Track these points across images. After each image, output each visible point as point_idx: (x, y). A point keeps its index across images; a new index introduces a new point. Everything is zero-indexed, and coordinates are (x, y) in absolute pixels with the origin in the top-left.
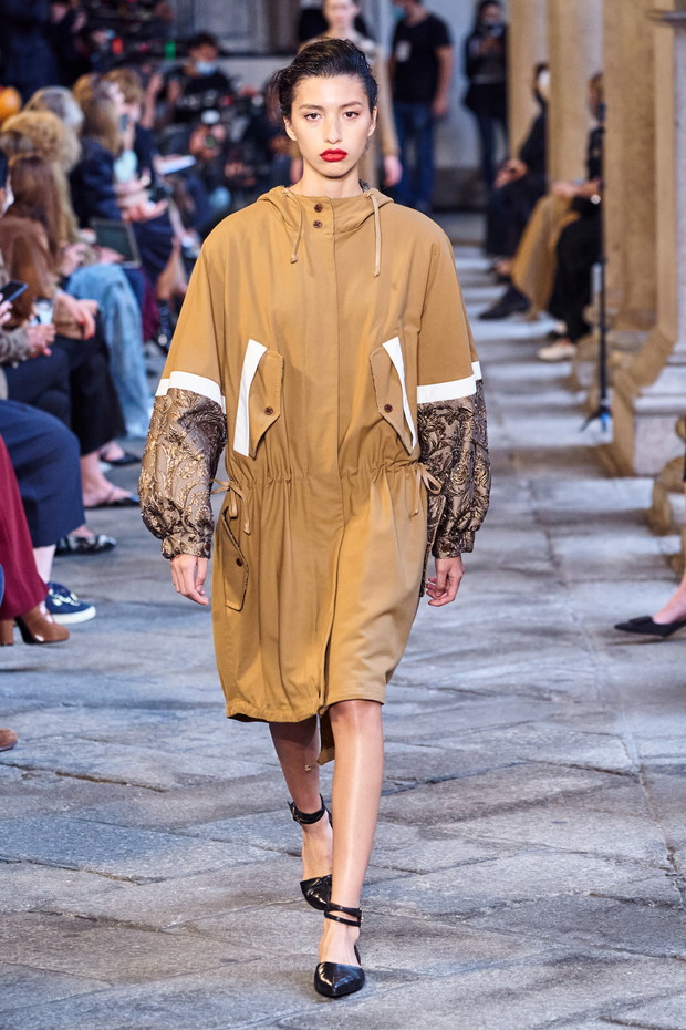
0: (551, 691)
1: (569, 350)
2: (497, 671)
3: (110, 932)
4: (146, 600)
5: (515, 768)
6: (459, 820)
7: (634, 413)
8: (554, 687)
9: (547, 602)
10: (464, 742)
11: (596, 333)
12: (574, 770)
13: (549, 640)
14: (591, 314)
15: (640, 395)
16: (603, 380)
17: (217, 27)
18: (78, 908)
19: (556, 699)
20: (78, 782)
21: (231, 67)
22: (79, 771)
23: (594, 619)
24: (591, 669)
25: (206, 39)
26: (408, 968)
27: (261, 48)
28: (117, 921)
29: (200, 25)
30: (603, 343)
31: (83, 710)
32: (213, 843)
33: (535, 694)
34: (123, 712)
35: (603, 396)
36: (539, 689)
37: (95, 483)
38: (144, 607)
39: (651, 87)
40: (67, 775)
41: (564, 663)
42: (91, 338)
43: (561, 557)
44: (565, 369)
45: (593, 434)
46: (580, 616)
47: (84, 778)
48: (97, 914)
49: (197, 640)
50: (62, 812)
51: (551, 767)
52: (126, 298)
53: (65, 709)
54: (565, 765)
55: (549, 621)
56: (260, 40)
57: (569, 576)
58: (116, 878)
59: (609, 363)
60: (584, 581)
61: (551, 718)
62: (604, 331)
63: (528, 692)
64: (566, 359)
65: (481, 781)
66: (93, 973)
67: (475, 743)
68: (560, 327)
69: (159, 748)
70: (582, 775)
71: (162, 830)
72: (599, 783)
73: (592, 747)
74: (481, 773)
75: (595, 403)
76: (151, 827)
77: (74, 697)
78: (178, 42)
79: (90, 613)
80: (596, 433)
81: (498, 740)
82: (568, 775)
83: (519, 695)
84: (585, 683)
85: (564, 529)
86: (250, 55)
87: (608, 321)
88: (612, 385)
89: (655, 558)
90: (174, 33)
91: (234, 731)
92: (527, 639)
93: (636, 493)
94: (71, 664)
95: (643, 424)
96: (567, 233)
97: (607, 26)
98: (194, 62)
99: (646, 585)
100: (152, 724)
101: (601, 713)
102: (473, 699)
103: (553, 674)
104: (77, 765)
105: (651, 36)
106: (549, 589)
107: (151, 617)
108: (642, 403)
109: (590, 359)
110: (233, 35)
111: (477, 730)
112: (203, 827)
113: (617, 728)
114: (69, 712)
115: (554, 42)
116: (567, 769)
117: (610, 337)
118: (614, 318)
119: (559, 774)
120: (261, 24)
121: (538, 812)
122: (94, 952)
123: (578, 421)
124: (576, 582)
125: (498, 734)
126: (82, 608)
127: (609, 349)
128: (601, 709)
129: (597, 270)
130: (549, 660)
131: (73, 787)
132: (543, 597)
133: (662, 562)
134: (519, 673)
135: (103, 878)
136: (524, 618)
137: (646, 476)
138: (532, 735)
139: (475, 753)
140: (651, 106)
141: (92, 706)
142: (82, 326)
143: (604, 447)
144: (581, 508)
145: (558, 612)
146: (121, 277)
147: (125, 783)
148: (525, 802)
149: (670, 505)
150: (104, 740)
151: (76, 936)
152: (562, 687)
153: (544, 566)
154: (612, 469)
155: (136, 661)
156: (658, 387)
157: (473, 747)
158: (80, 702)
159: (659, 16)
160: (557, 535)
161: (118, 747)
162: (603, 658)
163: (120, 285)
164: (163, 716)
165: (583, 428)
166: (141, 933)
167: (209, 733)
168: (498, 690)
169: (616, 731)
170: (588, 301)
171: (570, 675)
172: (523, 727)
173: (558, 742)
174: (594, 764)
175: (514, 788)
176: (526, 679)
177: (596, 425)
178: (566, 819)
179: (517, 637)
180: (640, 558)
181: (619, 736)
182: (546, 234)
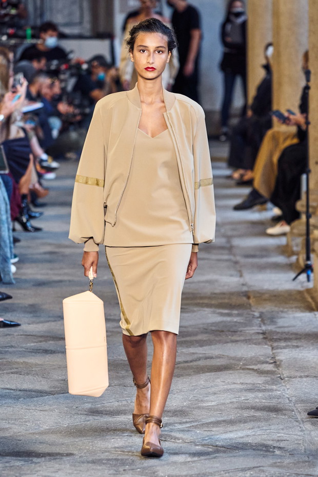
0: (274, 447)
1: (286, 228)
2: (240, 434)
4: (13, 387)
8: (276, 444)
9: (272, 390)
11: (304, 217)
13: (273, 415)
14: (300, 206)
16: (308, 248)
17: (58, 19)
19: (278, 452)
21: (67, 45)
23: (302, 401)
24: (300, 433)
27: (87, 33)
29: (47, 17)
30: (308, 224)
33: (264, 449)
35: (308, 258)
36: (267, 446)
38: (12, 391)
41: (283, 429)
43: (282, 361)
44: (283, 241)
45: (302, 283)
46: (293, 399)
49: (46, 413)
55: (273, 403)
56: (87, 27)
57: (285, 373)
59: (311, 237)
60: (295, 377)
61: (275, 465)
62: (308, 217)
63: (260, 448)
64: (284, 234)
75: (302, 263)
78: (33, 28)
83: (254, 449)
84: (296, 442)
85: (283, 344)
86: (80, 37)
87: (311, 210)
88: (314, 251)
90: (31, 22)
91: (70, 471)
92: (258, 414)
98: (44, 40)
100: (18, 466)
101: (306, 462)
102: (225, 451)
103: (275, 437)
106: (274, 382)
107: (17, 398)
109: (300, 235)
110: (67, 25)
115: (277, 30)
117: (312, 221)
118: (314, 208)
120: (87, 18)
123: (292, 275)
124: (291, 378)
127: (311, 228)
128: (307, 459)
129: (304, 177)
130: (272, 427)
132: (269, 387)
134: (254, 435)
136: (258, 400)
143: (308, 291)
144: (293, 330)
145: (279, 397)
152: (282, 445)
153: (270, 367)
154: (313, 305)
155: (7, 426)
160: (277, 348)
162: (308, 426)
164: (25, 461)
165: (295, 279)
167: (55, 472)
168: (240, 446)
170: (298, 197)
171: (285, 437)
172: (257, 470)
176: (258, 440)
177: (303, 277)
179: (252, 413)
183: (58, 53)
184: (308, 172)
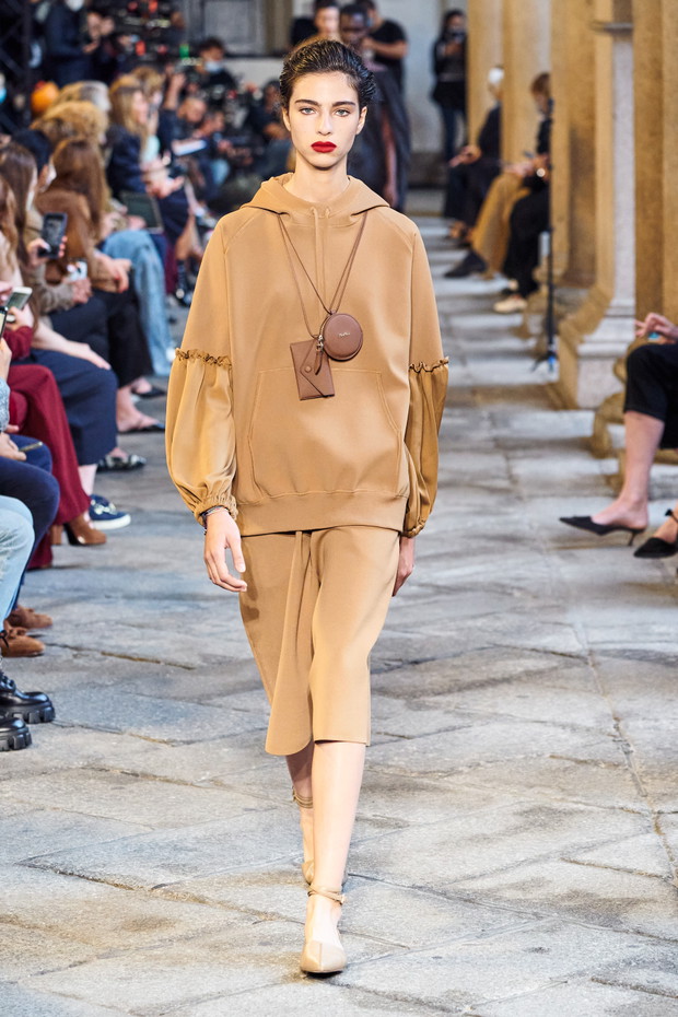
0: (513, 588)
1: (520, 303)
2: (468, 570)
3: (150, 785)
4: (172, 509)
5: (484, 651)
6: (439, 694)
7: (577, 357)
8: (516, 584)
9: (506, 514)
10: (441, 630)
12: (534, 653)
13: (510, 546)
15: (582, 342)
16: (550, 328)
17: (223, 33)
18: (123, 766)
19: (517, 594)
20: (119, 660)
21: (236, 67)
22: (120, 652)
24: (546, 569)
25: (214, 43)
26: (400, 816)
27: (260, 50)
28: (155, 776)
29: (209, 32)
30: (550, 298)
31: (122, 602)
32: (234, 712)
33: (500, 590)
34: (155, 603)
35: (551, 342)
36: (503, 586)
37: (128, 413)
38: (170, 516)
39: (592, 85)
40: (111, 655)
41: (523, 564)
42: (125, 292)
43: (519, 476)
44: (517, 320)
45: (542, 374)
46: (536, 525)
47: (125, 657)
48: (139, 770)
50: (107, 686)
51: (515, 651)
52: (152, 259)
53: (106, 600)
54: (526, 649)
55: (509, 530)
56: (259, 43)
57: (525, 491)
58: (154, 741)
59: (555, 315)
60: (538, 496)
61: (513, 610)
62: (551, 288)
63: (494, 588)
64: (517, 311)
65: (457, 662)
66: (136, 819)
67: (451, 630)
68: (513, 285)
69: (186, 633)
70: (541, 657)
71: (190, 700)
72: (555, 664)
73: (548, 634)
74: (455, 656)
75: (543, 348)
76: (181, 699)
77: (115, 590)
78: (191, 44)
79: (126, 520)
80: (544, 373)
81: (470, 628)
82: (529, 657)
83: (486, 591)
84: (541, 581)
85: (520, 453)
86: (251, 56)
87: (554, 281)
88: (558, 333)
89: (596, 477)
90: (187, 36)
92: (491, 544)
93: (580, 423)
94: (110, 563)
95: (585, 366)
96: (519, 206)
97: (555, 35)
98: (204, 62)
99: (589, 499)
100: (180, 613)
101: (555, 606)
102: (448, 594)
103: (513, 573)
104: (119, 647)
105: (592, 43)
106: (509, 503)
107: (176, 524)
108: (584, 349)
109: (538, 312)
110: (236, 40)
111: (452, 619)
112: (225, 699)
113: (569, 617)
114: (109, 603)
115: (507, 47)
116: (527, 653)
117: (556, 293)
119: (521, 656)
120: (260, 31)
121: (505, 687)
122: (137, 802)
123: (529, 363)
124: (531, 497)
125: (470, 623)
126: (119, 516)
127: (556, 304)
128: (554, 603)
129: (545, 238)
130: (510, 562)
131: (116, 665)
132: (503, 509)
133: (603, 481)
134: (486, 572)
135: (143, 741)
136: (488, 526)
137: (587, 409)
138: (498, 624)
139: (450, 638)
140: (592, 101)
141: (130, 598)
142: (117, 282)
143: (552, 385)
144: (533, 435)
145: (517, 522)
146: (148, 241)
147: (158, 662)
148: (494, 680)
149: (608, 433)
150: (140, 626)
151: (121, 788)
152: (522, 584)
153: (503, 484)
154: (558, 402)
155: (165, 560)
156: (598, 335)
157: (449, 633)
158: (120, 594)
159: (599, 26)
160: (514, 458)
161: (153, 632)
162: (555, 560)
163: (147, 247)
164: (189, 606)
165: (534, 369)
166: (176, 786)
167: (228, 620)
168: (468, 586)
169: (568, 621)
171: (528, 574)
172: (491, 617)
173: (520, 631)
174: (551, 649)
175: (484, 668)
176: (492, 578)
177: (544, 366)
178: (529, 694)
179: (483, 543)
180: (585, 477)
181: (571, 625)
182: (501, 206)
183: (224, 78)
184: (549, 230)
